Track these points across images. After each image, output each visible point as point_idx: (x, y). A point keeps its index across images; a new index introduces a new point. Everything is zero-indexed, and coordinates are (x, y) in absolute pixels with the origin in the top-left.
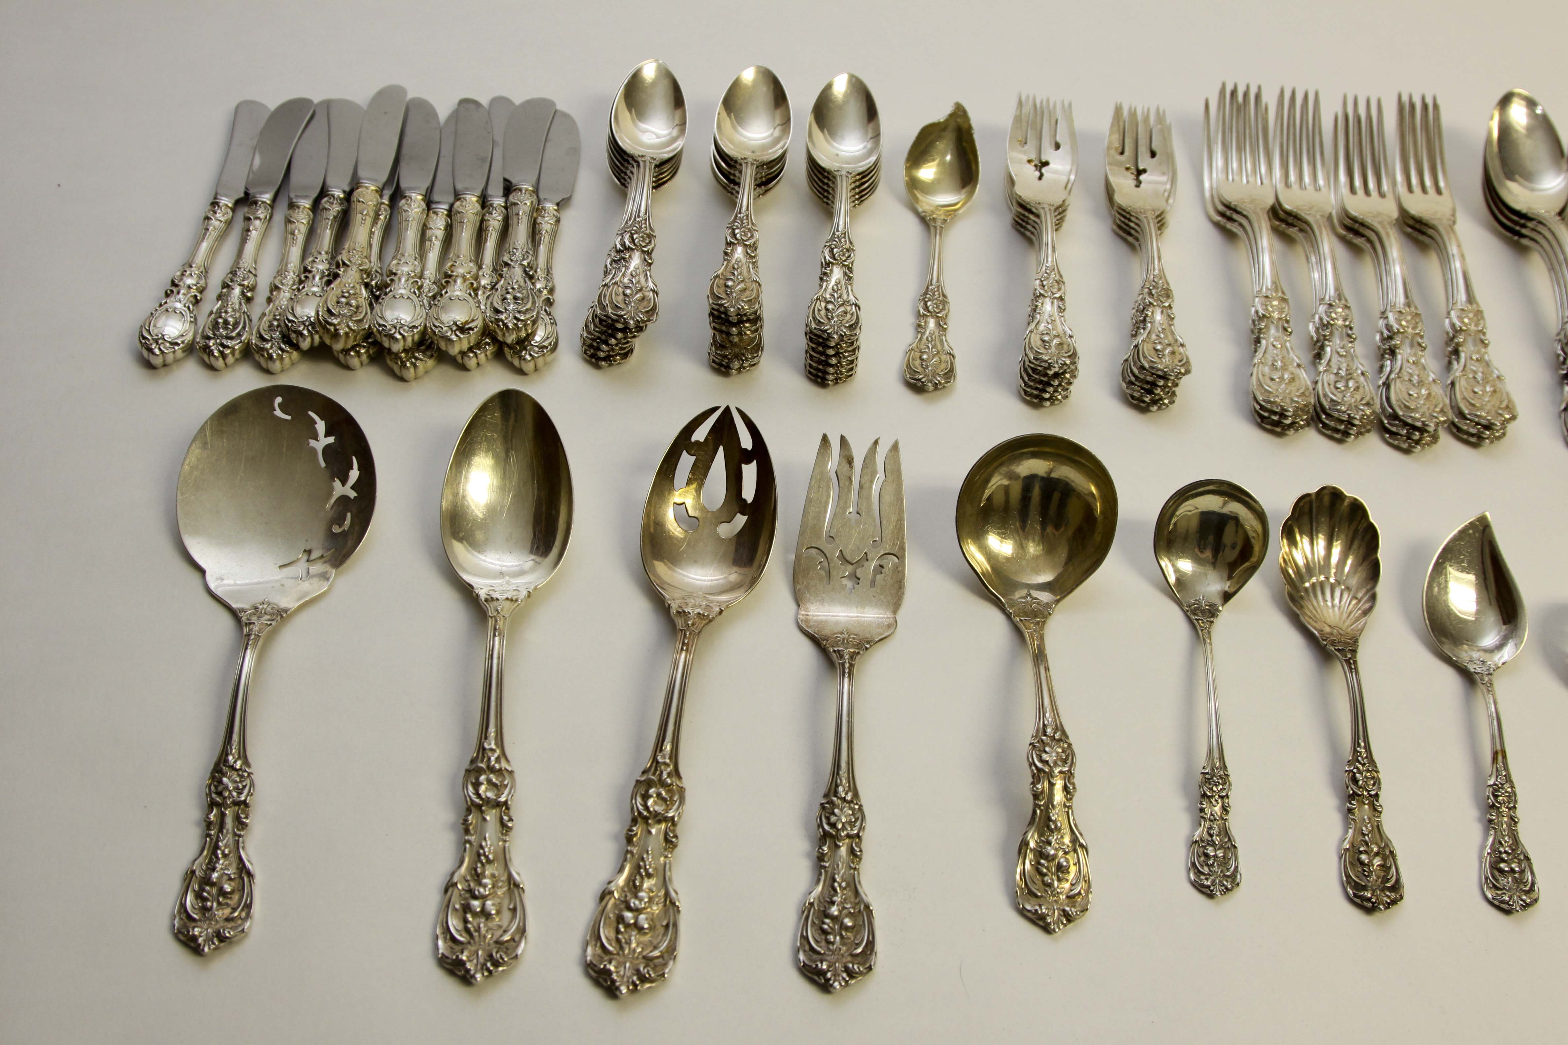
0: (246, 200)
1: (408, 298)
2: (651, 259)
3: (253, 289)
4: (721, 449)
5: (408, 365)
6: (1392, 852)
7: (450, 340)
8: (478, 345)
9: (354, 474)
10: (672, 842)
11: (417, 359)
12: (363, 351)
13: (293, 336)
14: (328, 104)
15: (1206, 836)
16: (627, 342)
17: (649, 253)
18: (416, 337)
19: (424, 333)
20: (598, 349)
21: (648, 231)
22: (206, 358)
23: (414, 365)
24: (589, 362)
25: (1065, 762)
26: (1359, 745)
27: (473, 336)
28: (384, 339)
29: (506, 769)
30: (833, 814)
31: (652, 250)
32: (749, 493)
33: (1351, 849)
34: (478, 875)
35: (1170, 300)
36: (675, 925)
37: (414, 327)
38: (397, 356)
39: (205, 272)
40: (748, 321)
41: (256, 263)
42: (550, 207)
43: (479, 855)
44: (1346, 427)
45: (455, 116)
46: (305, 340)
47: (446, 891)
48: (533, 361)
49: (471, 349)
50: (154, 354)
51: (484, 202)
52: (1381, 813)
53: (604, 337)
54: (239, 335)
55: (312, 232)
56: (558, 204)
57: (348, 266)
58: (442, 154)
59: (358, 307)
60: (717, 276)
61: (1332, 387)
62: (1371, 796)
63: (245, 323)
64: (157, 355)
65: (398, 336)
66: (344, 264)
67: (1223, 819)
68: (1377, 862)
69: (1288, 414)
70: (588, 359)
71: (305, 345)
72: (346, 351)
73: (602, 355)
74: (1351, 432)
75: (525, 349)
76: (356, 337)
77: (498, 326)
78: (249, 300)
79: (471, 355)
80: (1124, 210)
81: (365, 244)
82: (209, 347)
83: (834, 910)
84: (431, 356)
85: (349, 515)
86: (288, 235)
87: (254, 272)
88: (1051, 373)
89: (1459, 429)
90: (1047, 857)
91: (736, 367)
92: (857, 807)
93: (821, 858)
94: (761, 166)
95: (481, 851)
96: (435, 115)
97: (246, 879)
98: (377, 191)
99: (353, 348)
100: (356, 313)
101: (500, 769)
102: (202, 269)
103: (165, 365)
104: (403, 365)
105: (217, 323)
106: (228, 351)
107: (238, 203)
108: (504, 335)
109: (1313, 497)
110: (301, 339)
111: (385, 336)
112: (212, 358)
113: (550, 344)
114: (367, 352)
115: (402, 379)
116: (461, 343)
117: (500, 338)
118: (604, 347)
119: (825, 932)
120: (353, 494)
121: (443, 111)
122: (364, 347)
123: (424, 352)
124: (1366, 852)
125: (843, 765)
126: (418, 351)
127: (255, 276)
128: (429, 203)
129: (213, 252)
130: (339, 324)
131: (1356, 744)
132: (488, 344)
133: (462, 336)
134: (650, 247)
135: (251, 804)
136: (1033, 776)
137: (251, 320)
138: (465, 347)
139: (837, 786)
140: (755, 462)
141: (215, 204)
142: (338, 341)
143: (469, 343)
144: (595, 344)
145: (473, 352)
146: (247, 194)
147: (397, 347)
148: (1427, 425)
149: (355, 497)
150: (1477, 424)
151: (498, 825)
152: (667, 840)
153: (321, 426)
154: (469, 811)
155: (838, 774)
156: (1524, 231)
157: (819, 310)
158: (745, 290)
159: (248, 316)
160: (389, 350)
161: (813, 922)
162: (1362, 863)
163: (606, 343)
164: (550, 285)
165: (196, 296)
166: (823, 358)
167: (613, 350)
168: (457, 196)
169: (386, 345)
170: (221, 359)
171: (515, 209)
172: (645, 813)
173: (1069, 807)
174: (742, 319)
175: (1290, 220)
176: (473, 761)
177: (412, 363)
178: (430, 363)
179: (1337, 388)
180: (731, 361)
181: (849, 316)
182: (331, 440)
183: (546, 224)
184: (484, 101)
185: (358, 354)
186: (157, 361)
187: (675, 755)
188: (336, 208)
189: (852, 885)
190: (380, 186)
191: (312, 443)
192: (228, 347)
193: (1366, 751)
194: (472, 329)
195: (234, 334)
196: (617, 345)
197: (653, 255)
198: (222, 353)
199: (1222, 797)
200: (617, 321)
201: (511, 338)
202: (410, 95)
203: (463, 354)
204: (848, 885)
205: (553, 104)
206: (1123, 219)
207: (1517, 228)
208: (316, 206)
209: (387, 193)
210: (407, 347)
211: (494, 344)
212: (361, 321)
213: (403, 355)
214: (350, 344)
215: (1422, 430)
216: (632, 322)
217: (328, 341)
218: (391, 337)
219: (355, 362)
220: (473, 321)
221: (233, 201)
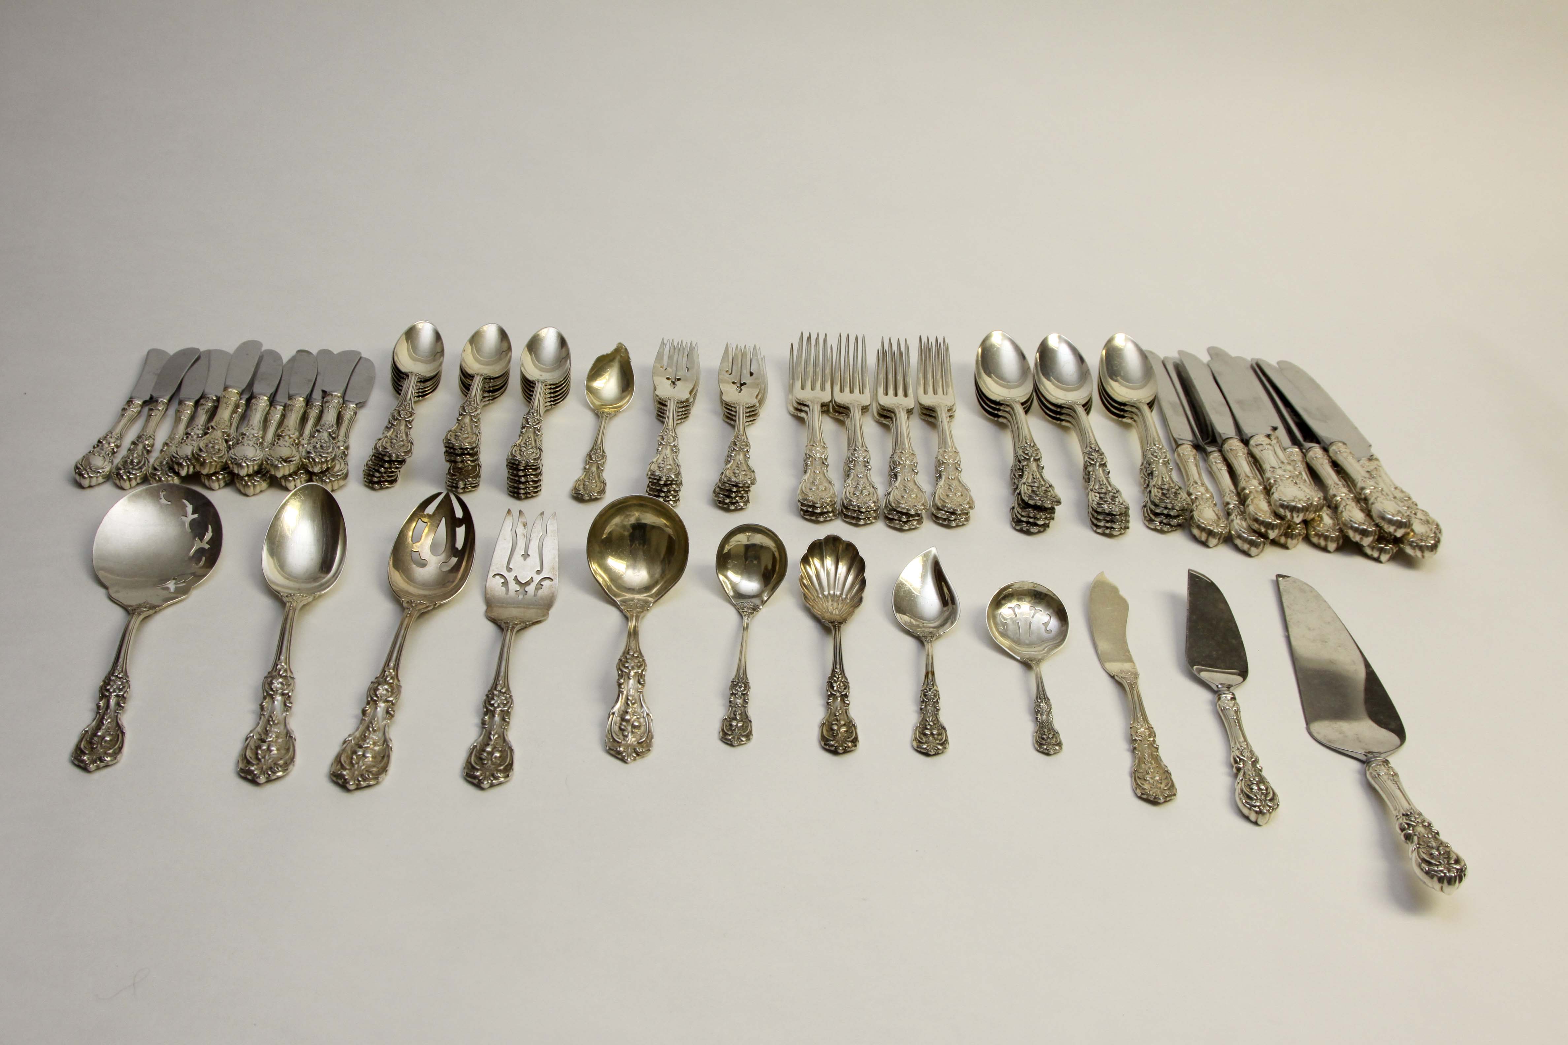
0: (151, 402)
1: (252, 446)
2: (411, 425)
3: (152, 446)
4: (444, 519)
5: (249, 484)
6: (853, 725)
7: (276, 467)
8: (295, 473)
9: (208, 536)
10: (390, 714)
11: (255, 480)
12: (220, 477)
13: (176, 467)
14: (209, 352)
15: (732, 716)
16: (392, 472)
17: (410, 422)
18: (256, 468)
19: (260, 466)
20: (373, 476)
21: (410, 410)
22: (118, 482)
23: (254, 486)
24: (368, 487)
25: (639, 667)
26: (836, 668)
27: (292, 467)
28: (235, 466)
29: (290, 677)
30: (494, 699)
31: (412, 420)
32: (460, 544)
33: (827, 723)
34: (267, 731)
35: (748, 448)
36: (389, 756)
37: (255, 460)
38: (242, 478)
39: (121, 437)
40: (468, 454)
41: (154, 433)
42: (352, 406)
43: (269, 721)
44: (857, 514)
45: (293, 360)
46: (183, 469)
47: (247, 739)
48: (330, 484)
49: (290, 475)
50: (84, 478)
51: (308, 401)
52: (848, 704)
53: (376, 468)
54: (141, 468)
55: (192, 418)
56: (356, 405)
57: (215, 429)
58: (283, 378)
59: (219, 450)
60: (451, 431)
61: (851, 494)
62: (842, 695)
63: (145, 462)
64: (85, 478)
65: (244, 464)
66: (212, 427)
67: (744, 706)
68: (843, 729)
69: (817, 505)
70: (367, 484)
71: (183, 473)
72: (209, 476)
73: (375, 480)
74: (861, 517)
75: (326, 476)
76: (216, 467)
77: (309, 460)
78: (148, 452)
79: (291, 479)
80: (727, 405)
81: (227, 423)
82: (120, 474)
83: (489, 749)
84: (265, 480)
85: (204, 559)
86: (178, 420)
87: (153, 437)
88: (662, 483)
89: (937, 517)
90: (628, 721)
91: (462, 486)
92: (508, 696)
93: (483, 723)
94: (487, 379)
95: (271, 719)
96: (280, 358)
97: (120, 735)
98: (237, 393)
99: (215, 474)
100: (218, 452)
101: (286, 676)
102: (119, 435)
103: (90, 487)
104: (247, 485)
105: (126, 461)
106: (132, 476)
107: (145, 403)
108: (312, 467)
109: (823, 541)
110: (180, 469)
111: (236, 464)
112: (122, 481)
113: (343, 474)
114: (224, 478)
115: (246, 495)
116: (284, 469)
117: (311, 469)
118: (377, 475)
119: (481, 759)
120: (207, 547)
121: (286, 357)
122: (222, 474)
123: (261, 478)
124: (836, 724)
125: (502, 674)
126: (257, 477)
127: (154, 439)
128: (272, 402)
129: (127, 427)
130: (206, 456)
131: (834, 667)
132: (303, 473)
133: (285, 464)
134: (411, 419)
135: (128, 696)
136: (619, 675)
137: (149, 462)
138: (287, 473)
139: (496, 685)
140: (464, 526)
141: (130, 402)
142: (204, 469)
143: (290, 470)
144: (371, 473)
145: (292, 477)
146: (152, 398)
147: (243, 473)
148: (910, 510)
149: (209, 548)
150: (947, 512)
151: (283, 705)
152: (388, 712)
153: (190, 508)
154: (265, 698)
155: (498, 678)
156: (1000, 413)
157: (515, 451)
158: (468, 438)
159: (147, 460)
160: (238, 475)
161: (476, 756)
162: (832, 730)
163: (378, 471)
164: (346, 444)
165: (113, 449)
166: (517, 478)
167: (383, 477)
168: (290, 397)
169: (236, 471)
170: (128, 482)
171: (327, 405)
172: (375, 698)
173: (640, 692)
174: (463, 452)
175: (841, 410)
176: (269, 673)
177: (252, 483)
178: (264, 485)
179: (855, 494)
180: (458, 482)
181: (534, 454)
182: (196, 516)
183: (348, 415)
184: (314, 352)
185: (218, 480)
186: (86, 483)
187: (396, 668)
188: (210, 404)
189: (502, 737)
190: (240, 390)
191: (184, 518)
192: (133, 474)
193: (841, 670)
194: (292, 461)
195: (136, 468)
196: (385, 473)
197: (412, 424)
198: (128, 477)
199: (743, 694)
200: (385, 455)
201: (317, 469)
202: (264, 349)
203: (285, 477)
204: (499, 736)
205: (359, 353)
206: (728, 411)
207: (996, 412)
208: (197, 404)
209: (246, 396)
210: (249, 473)
211: (306, 474)
212: (221, 457)
213: (246, 478)
214: (212, 471)
215: (908, 515)
216: (394, 455)
217: (198, 468)
218: (240, 466)
219: (216, 485)
220: (293, 457)
221: (142, 401)
